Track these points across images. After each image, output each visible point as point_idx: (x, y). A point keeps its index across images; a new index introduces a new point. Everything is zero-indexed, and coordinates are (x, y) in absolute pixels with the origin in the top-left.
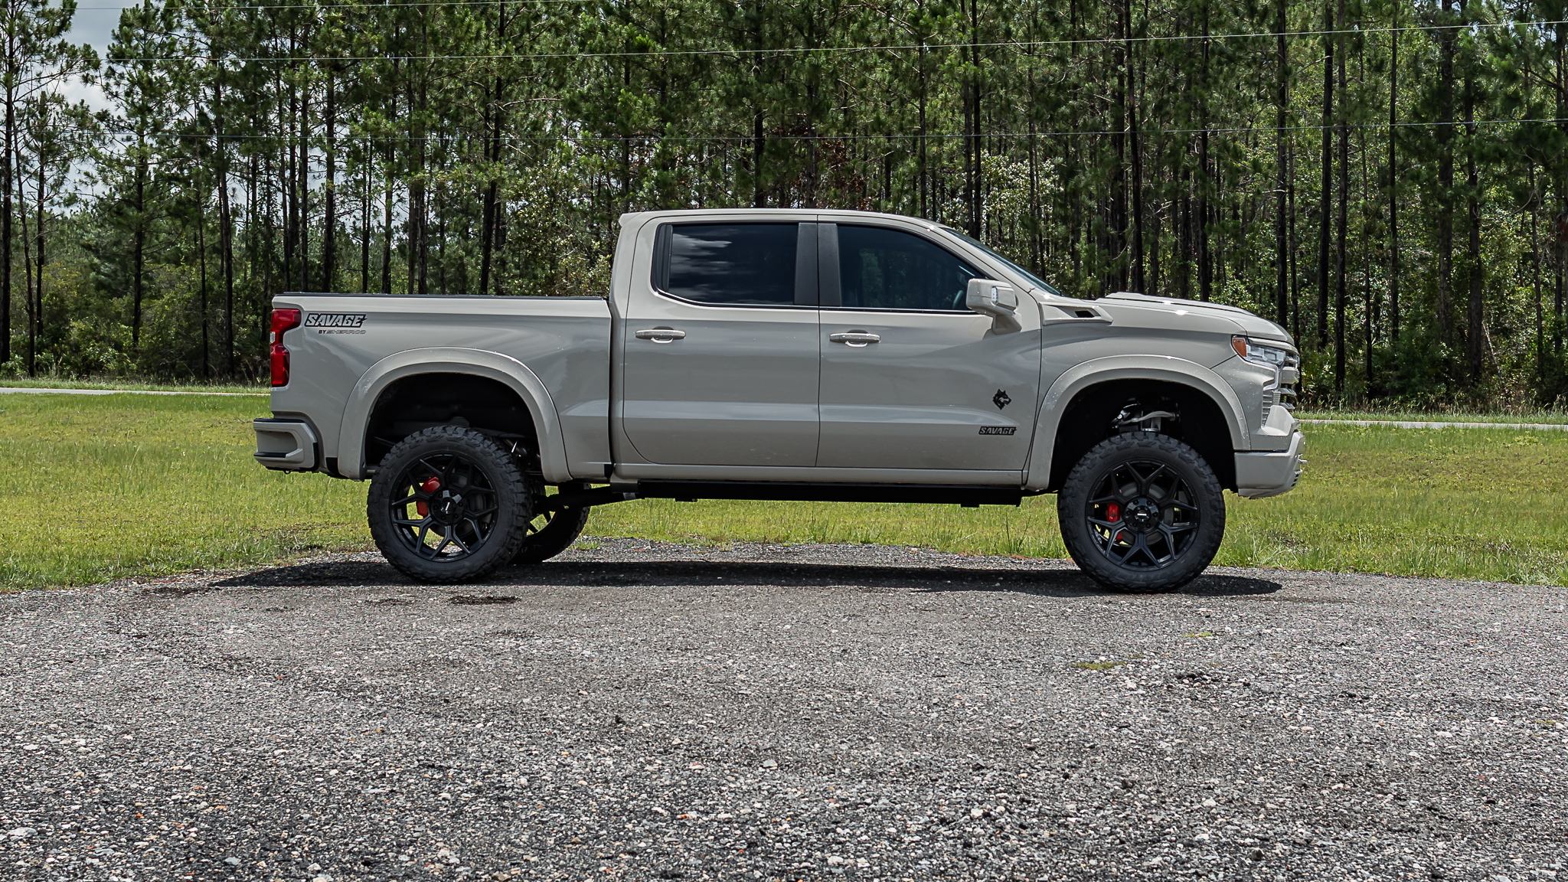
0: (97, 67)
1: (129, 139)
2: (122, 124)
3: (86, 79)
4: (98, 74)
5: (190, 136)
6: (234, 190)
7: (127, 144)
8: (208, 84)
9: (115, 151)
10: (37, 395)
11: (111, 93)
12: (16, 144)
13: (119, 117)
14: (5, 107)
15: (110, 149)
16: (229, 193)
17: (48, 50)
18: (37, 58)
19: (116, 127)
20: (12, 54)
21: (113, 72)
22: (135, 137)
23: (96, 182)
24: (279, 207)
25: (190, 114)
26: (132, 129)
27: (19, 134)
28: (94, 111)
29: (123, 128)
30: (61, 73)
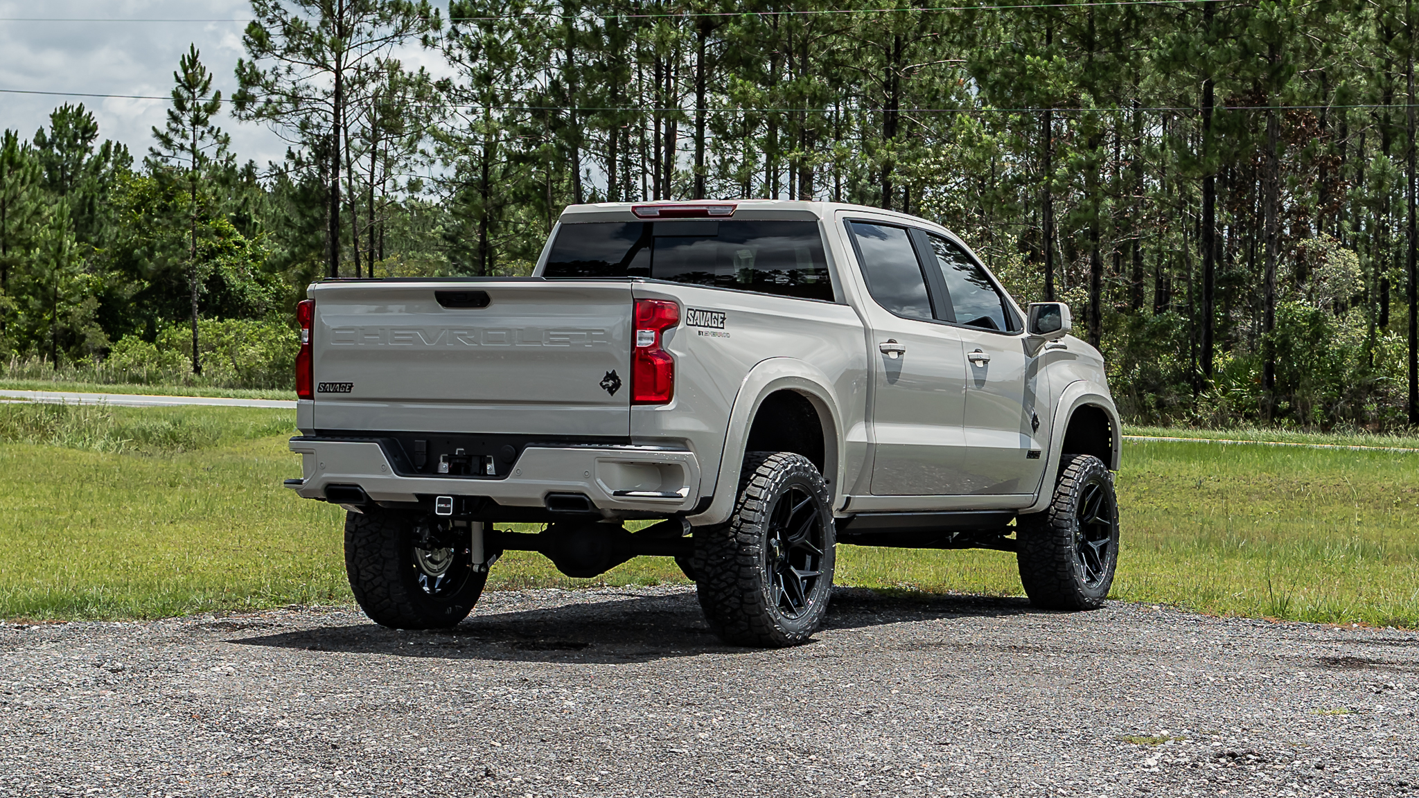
0: (437, 27)
1: (474, 111)
2: (465, 95)
3: (425, 41)
4: (438, 35)
5: (538, 105)
6: (588, 171)
7: (472, 118)
8: (560, 47)
9: (457, 126)
11: (454, 59)
12: (345, 119)
13: (461, 87)
14: (333, 75)
15: (451, 124)
16: (582, 174)
17: (382, 8)
18: (370, 17)
19: (460, 97)
20: (341, 12)
21: (457, 33)
22: (480, 110)
23: (433, 162)
24: (639, 193)
25: (541, 81)
26: (476, 101)
27: (348, 108)
28: (434, 79)
29: (467, 99)
30: (396, 35)
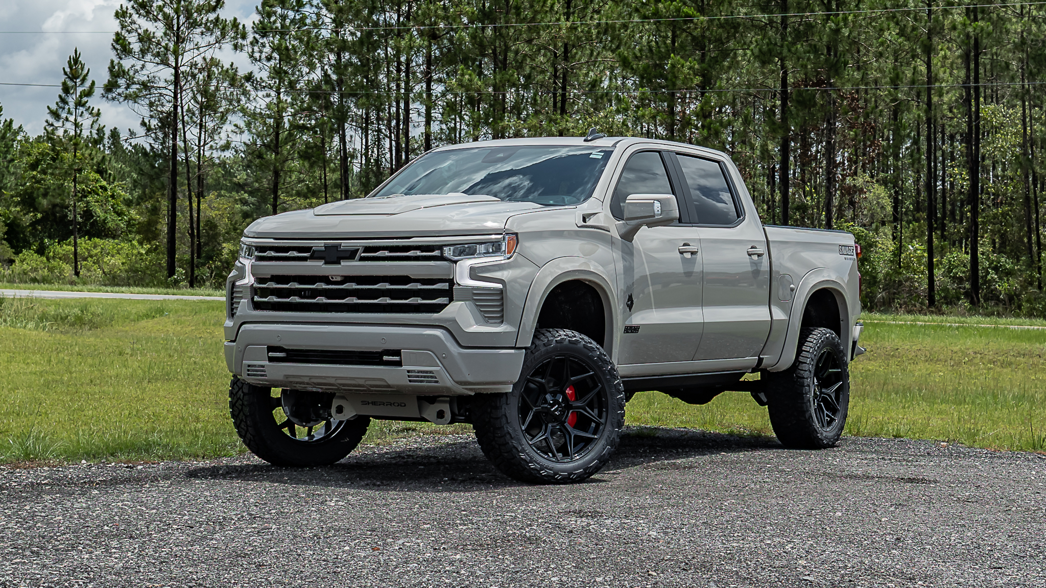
0: (244, 37)
1: (268, 96)
2: (264, 84)
3: (236, 47)
4: (244, 43)
5: (316, 92)
6: (351, 137)
7: (268, 100)
8: (331, 51)
9: (258, 106)
10: (194, 301)
11: (256, 60)
12: (181, 100)
13: (261, 78)
14: (173, 71)
15: (254, 104)
16: (348, 139)
17: (206, 23)
18: (198, 30)
19: (258, 85)
20: (178, 28)
21: (257, 42)
22: (273, 94)
23: (243, 132)
24: (387, 150)
25: (317, 75)
26: (271, 88)
27: (184, 93)
28: (242, 73)
29: (264, 87)
30: (217, 42)
